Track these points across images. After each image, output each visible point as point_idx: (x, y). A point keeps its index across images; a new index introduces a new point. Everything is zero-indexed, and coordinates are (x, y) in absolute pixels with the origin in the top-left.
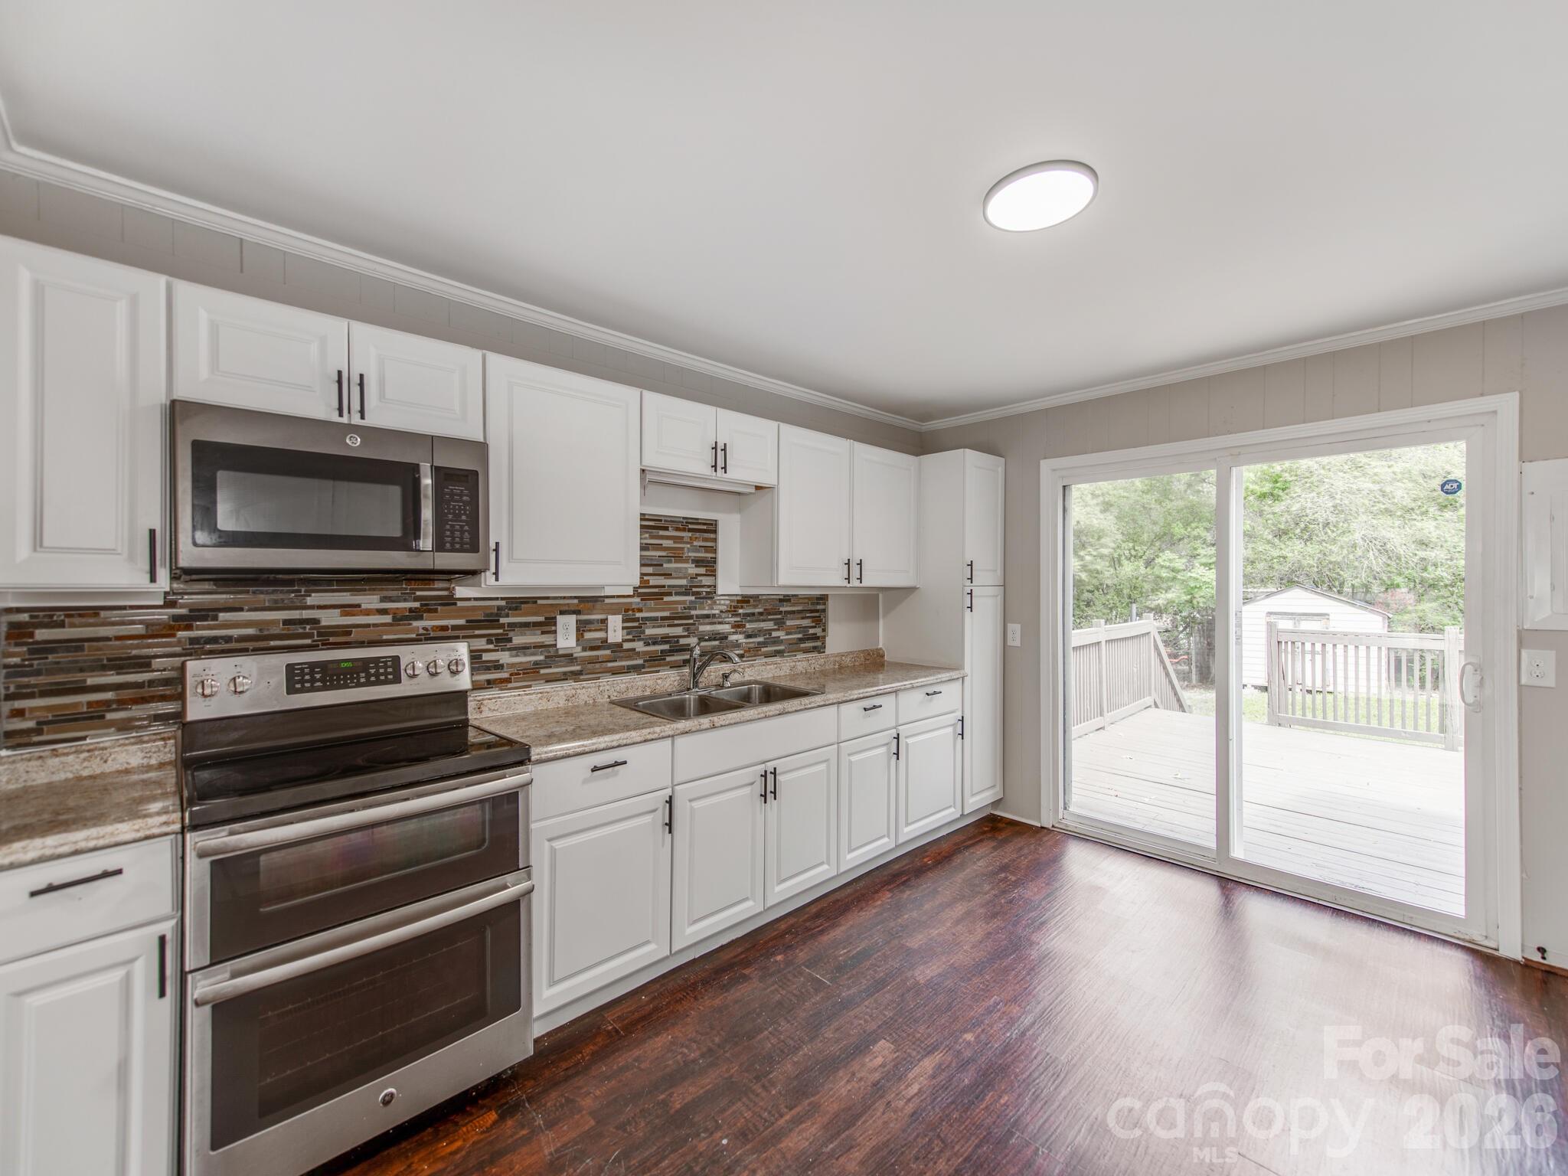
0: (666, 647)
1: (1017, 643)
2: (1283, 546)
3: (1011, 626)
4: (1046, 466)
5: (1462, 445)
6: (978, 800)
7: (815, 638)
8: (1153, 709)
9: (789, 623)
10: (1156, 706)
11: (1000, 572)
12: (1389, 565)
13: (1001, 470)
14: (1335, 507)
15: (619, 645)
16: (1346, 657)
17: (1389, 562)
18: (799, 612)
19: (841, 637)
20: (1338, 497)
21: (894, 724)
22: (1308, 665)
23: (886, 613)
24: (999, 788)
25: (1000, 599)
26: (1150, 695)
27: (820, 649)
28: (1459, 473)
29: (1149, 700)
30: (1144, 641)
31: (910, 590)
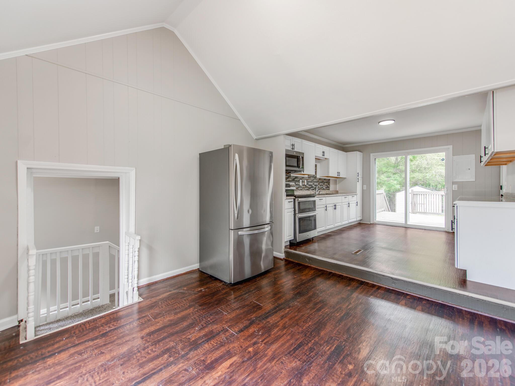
0: (311, 186)
1: (365, 189)
2: (413, 174)
3: (364, 186)
4: (371, 155)
5: (444, 153)
6: (359, 219)
7: (328, 187)
8: (384, 212)
9: (325, 184)
10: (384, 211)
11: (362, 175)
12: (442, 180)
13: (362, 155)
14: (427, 163)
15: (306, 185)
16: (429, 197)
17: (442, 179)
18: (326, 182)
19: (332, 187)
20: (428, 160)
21: (348, 201)
22: (421, 207)
23: (338, 184)
24: (362, 217)
25: (362, 180)
26: (383, 208)
27: (329, 189)
28: (444, 158)
29: (383, 209)
30: (382, 195)
31: (346, 178)
